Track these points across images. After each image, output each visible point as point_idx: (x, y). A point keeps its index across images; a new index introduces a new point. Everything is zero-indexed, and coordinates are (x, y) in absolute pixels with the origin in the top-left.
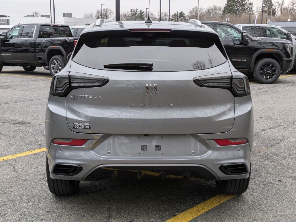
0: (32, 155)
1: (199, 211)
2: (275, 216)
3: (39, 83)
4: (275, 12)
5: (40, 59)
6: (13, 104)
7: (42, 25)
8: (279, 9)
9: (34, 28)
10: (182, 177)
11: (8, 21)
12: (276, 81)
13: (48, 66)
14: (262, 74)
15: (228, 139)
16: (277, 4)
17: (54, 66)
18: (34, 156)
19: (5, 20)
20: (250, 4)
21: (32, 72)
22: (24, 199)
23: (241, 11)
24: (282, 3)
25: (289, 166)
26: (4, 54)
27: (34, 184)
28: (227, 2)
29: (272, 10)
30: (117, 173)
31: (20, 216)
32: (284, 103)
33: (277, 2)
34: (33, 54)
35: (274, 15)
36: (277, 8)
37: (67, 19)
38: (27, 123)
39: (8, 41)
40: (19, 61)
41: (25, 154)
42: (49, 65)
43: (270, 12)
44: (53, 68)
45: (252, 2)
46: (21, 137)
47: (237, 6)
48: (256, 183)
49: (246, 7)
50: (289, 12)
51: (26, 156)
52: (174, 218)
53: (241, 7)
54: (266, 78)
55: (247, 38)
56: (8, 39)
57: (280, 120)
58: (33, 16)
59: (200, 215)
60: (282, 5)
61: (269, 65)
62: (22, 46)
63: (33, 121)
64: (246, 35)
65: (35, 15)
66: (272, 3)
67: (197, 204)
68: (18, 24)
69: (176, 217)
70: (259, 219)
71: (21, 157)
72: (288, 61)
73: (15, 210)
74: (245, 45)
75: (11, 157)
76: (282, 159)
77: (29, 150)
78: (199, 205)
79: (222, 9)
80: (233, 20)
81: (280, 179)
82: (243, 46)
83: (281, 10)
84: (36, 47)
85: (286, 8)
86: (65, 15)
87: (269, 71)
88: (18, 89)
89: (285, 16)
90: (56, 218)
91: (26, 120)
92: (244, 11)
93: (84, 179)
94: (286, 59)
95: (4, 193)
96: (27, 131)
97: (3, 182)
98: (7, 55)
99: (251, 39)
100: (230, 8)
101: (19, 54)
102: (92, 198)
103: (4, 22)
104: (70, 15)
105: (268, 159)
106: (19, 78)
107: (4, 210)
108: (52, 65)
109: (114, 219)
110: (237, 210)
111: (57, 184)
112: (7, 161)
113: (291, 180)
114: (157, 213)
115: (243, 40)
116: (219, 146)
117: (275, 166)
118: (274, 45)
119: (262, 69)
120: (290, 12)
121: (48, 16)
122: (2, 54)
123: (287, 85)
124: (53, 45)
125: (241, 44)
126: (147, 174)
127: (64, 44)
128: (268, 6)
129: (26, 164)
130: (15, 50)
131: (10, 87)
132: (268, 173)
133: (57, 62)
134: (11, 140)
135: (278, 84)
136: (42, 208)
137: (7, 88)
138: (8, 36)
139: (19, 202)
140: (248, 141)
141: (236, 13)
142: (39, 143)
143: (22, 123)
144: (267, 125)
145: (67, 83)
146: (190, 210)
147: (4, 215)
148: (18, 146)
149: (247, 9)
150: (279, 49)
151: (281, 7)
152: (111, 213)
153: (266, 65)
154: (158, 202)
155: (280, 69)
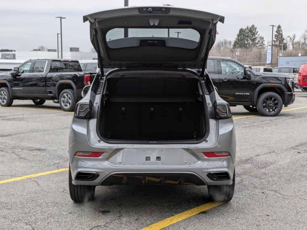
0: (52, 174)
1: (192, 213)
2: (253, 216)
3: (50, 115)
4: (287, 46)
5: (50, 92)
6: (28, 134)
7: (53, 61)
8: (291, 43)
9: (45, 63)
10: (177, 182)
11: (14, 55)
12: (278, 114)
13: (58, 99)
14: (264, 107)
15: (214, 152)
16: (289, 39)
17: (64, 100)
18: (53, 175)
19: (11, 55)
20: (260, 38)
21: (41, 105)
22: (50, 204)
23: (252, 45)
24: (293, 37)
25: (274, 183)
26: (15, 89)
27: (56, 195)
28: (237, 36)
29: (283, 44)
30: (127, 179)
31: (48, 216)
32: (282, 133)
33: (289, 36)
34: (44, 88)
35: (286, 49)
36: (288, 43)
37: (74, 53)
38: (44, 150)
39: (20, 75)
40: (30, 95)
41: (45, 173)
42: (60, 98)
43: (281, 46)
44: (63, 101)
45: (262, 36)
46: (40, 161)
47: (247, 40)
48: (243, 195)
49: (257, 42)
50: (300, 46)
51: (46, 175)
52: (172, 217)
53: (251, 41)
54: (269, 110)
55: (250, 73)
56: (19, 74)
57: (275, 147)
58: (40, 50)
59: (194, 216)
60: (294, 39)
61: (271, 98)
62: (30, 80)
63: (49, 148)
64: (248, 70)
65: (41, 49)
66: (283, 37)
67: (192, 208)
68: (29, 60)
69: (173, 217)
70: (240, 218)
71: (42, 176)
72: (289, 95)
73: (43, 212)
74: (248, 80)
75: (33, 176)
76: (269, 177)
77: (48, 171)
78: (194, 209)
79: (233, 43)
80: (244, 54)
81: (264, 192)
82: (246, 80)
83: (293, 44)
84: (47, 81)
85: (298, 43)
86: (72, 50)
87: (272, 105)
88: (30, 121)
89: (296, 50)
90: (77, 217)
91: (42, 147)
92: (254, 45)
93: (100, 184)
94: (288, 93)
95: (33, 201)
96: (44, 156)
97: (30, 193)
98: (18, 89)
99: (254, 74)
100: (240, 42)
101: (30, 88)
102: (105, 204)
103: (11, 56)
104: (77, 50)
105: (257, 177)
106: (30, 111)
107: (34, 212)
108: (62, 99)
109: (124, 218)
110: (224, 212)
111: (77, 191)
112: (30, 178)
113: (273, 193)
114: (158, 214)
115: (246, 75)
116: (206, 158)
117: (261, 183)
118: (278, 80)
119: (264, 102)
120: (302, 46)
121: (55, 51)
122: (13, 88)
123: (289, 117)
124: (62, 79)
125: (244, 78)
126: (150, 180)
127: (75, 78)
128: (279, 40)
129: (47, 181)
130: (25, 84)
131: (23, 120)
132: (255, 187)
133: (67, 95)
134: (32, 163)
135: (280, 117)
136: (65, 211)
137: (20, 120)
138: (19, 71)
139: (46, 207)
140: (230, 155)
141: (247, 47)
142: (56, 165)
143: (39, 150)
144: (262, 152)
145: (88, 108)
146: (186, 212)
147: (35, 215)
148: (39, 167)
149: (257, 43)
150: (281, 84)
151: (293, 41)
152: (121, 214)
153: (269, 99)
154: (160, 207)
155: (282, 102)
